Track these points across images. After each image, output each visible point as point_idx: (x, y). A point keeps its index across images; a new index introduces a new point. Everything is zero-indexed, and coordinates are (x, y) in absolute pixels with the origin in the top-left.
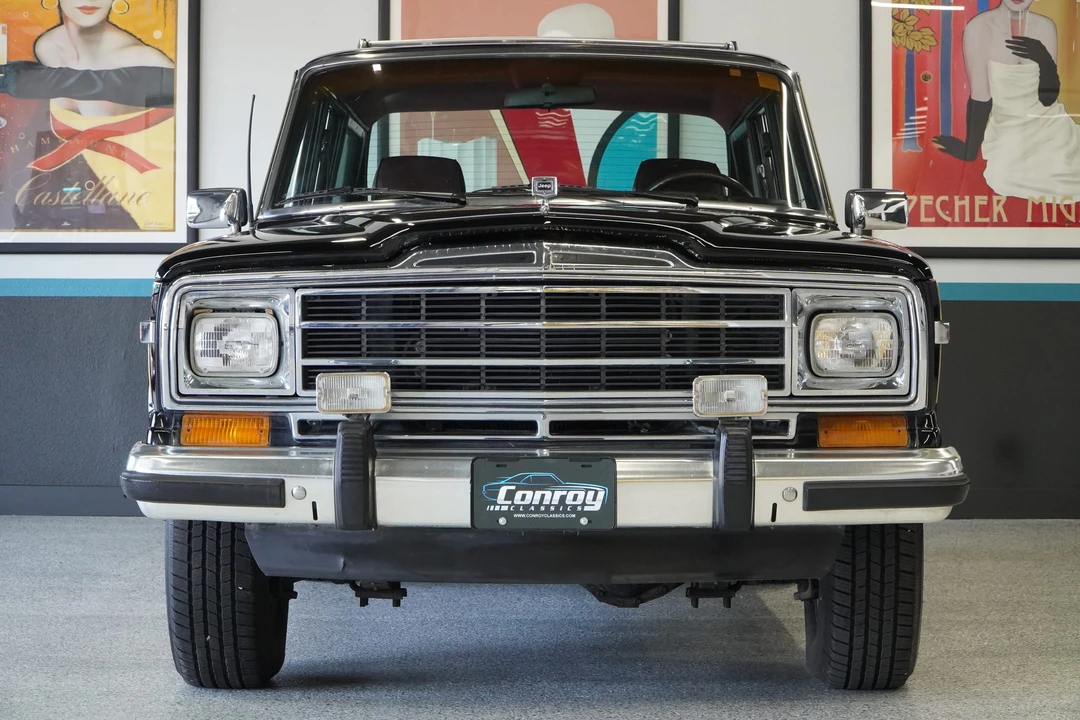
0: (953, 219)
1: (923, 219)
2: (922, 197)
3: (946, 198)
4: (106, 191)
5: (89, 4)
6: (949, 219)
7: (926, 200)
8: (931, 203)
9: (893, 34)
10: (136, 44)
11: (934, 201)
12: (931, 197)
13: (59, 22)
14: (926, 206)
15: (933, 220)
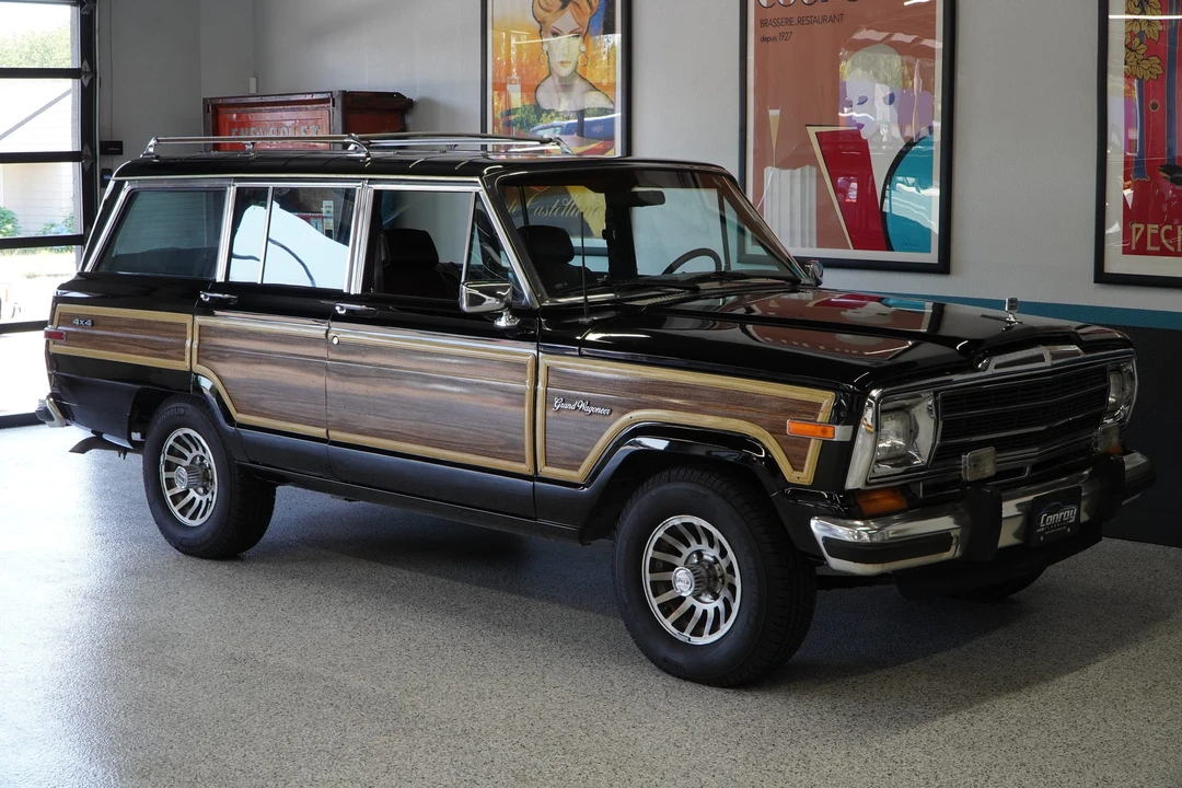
0: (1176, 248)
1: (1149, 248)
2: (1149, 226)
3: (1170, 227)
4: (575, 206)
5: (565, 59)
6: (1172, 249)
7: (1152, 228)
8: (1156, 232)
9: (1126, 64)
10: (591, 90)
11: (1160, 228)
12: (1156, 226)
13: (547, 73)
14: (1152, 234)
15: (1158, 249)
